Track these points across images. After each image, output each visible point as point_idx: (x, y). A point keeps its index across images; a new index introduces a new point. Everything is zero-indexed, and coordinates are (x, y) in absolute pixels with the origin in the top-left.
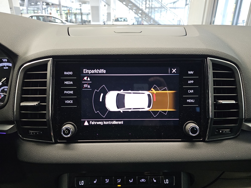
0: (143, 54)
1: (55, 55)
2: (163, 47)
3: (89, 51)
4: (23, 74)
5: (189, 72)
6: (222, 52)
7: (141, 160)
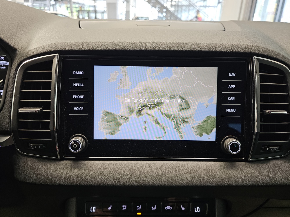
0: (173, 50)
1: (63, 50)
2: (198, 42)
3: (105, 46)
4: (22, 73)
6: (272, 49)
7: (168, 182)
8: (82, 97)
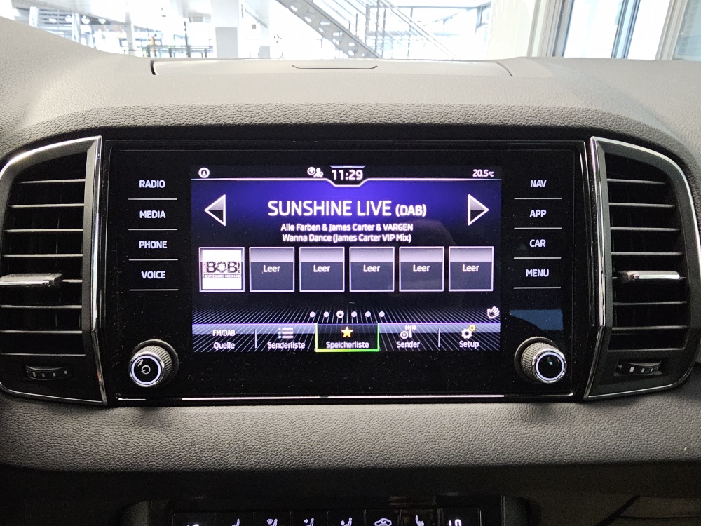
0: (390, 124)
1: (112, 127)
3: (220, 114)
4: (8, 186)
5: (533, 184)
6: (636, 119)
7: (384, 459)
8: (162, 245)
